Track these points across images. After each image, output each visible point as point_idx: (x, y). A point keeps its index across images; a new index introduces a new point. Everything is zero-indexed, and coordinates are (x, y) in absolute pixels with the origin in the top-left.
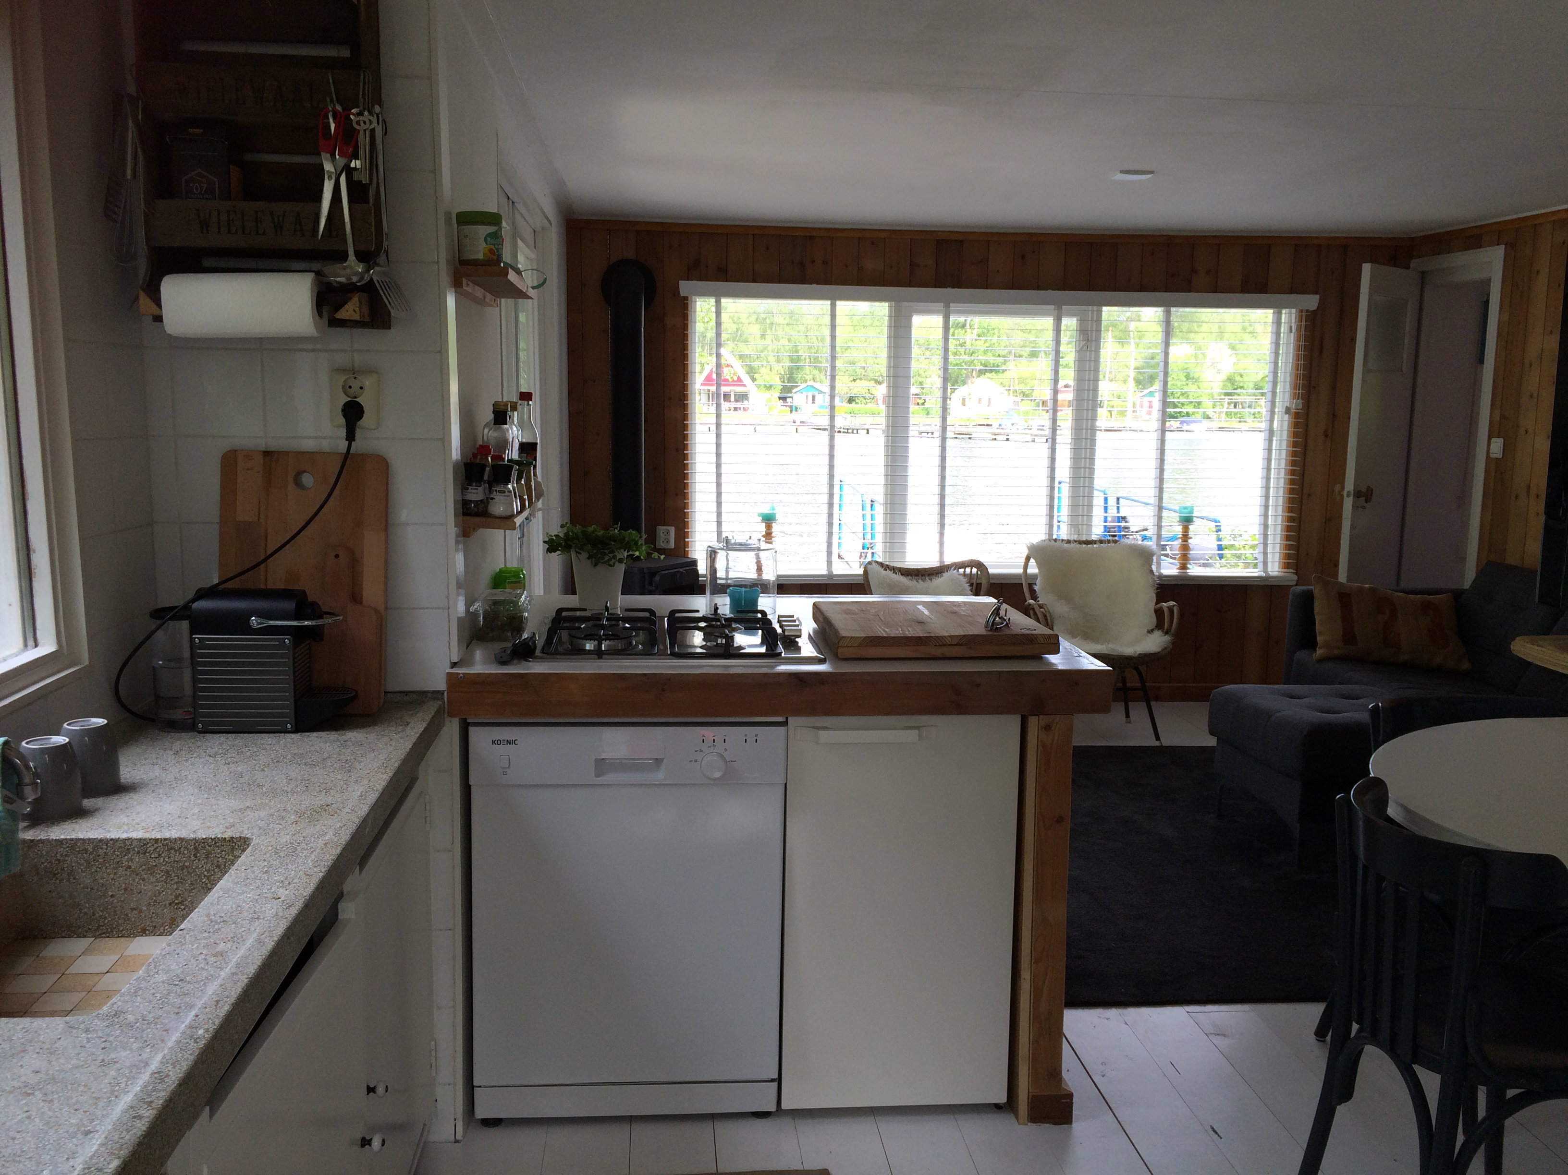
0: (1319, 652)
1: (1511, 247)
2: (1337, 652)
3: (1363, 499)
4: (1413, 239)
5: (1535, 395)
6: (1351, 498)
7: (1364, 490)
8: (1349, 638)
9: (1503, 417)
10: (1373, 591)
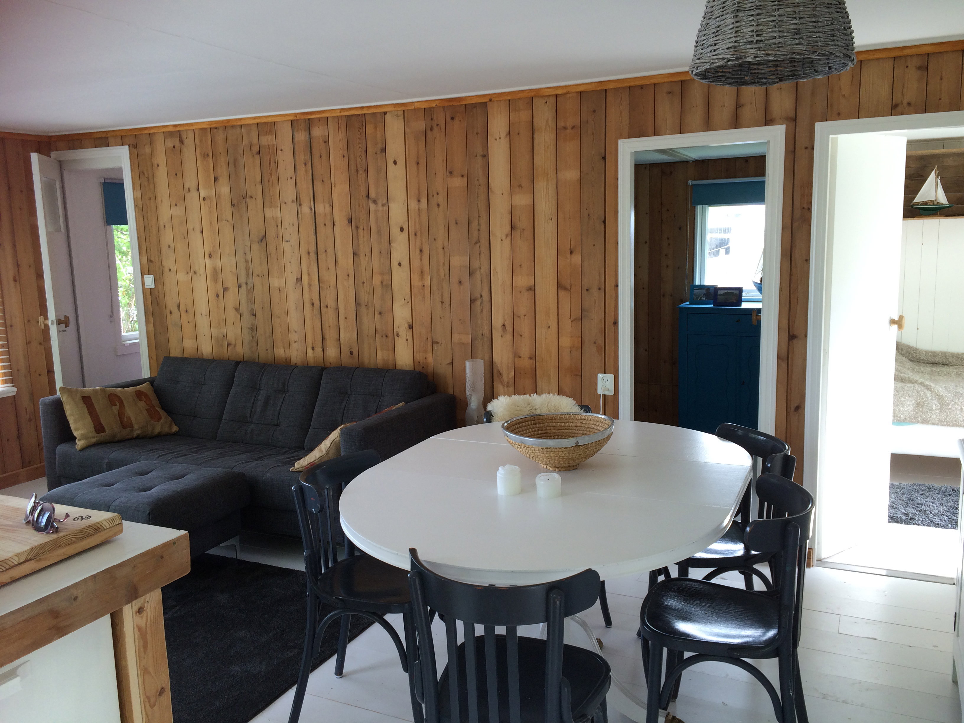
0: (80, 444)
1: (134, 147)
2: (94, 440)
3: (63, 325)
4: (50, 137)
5: (172, 245)
6: (55, 326)
7: (63, 318)
8: (99, 428)
9: (150, 261)
10: (103, 390)
